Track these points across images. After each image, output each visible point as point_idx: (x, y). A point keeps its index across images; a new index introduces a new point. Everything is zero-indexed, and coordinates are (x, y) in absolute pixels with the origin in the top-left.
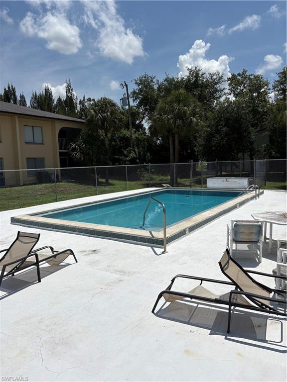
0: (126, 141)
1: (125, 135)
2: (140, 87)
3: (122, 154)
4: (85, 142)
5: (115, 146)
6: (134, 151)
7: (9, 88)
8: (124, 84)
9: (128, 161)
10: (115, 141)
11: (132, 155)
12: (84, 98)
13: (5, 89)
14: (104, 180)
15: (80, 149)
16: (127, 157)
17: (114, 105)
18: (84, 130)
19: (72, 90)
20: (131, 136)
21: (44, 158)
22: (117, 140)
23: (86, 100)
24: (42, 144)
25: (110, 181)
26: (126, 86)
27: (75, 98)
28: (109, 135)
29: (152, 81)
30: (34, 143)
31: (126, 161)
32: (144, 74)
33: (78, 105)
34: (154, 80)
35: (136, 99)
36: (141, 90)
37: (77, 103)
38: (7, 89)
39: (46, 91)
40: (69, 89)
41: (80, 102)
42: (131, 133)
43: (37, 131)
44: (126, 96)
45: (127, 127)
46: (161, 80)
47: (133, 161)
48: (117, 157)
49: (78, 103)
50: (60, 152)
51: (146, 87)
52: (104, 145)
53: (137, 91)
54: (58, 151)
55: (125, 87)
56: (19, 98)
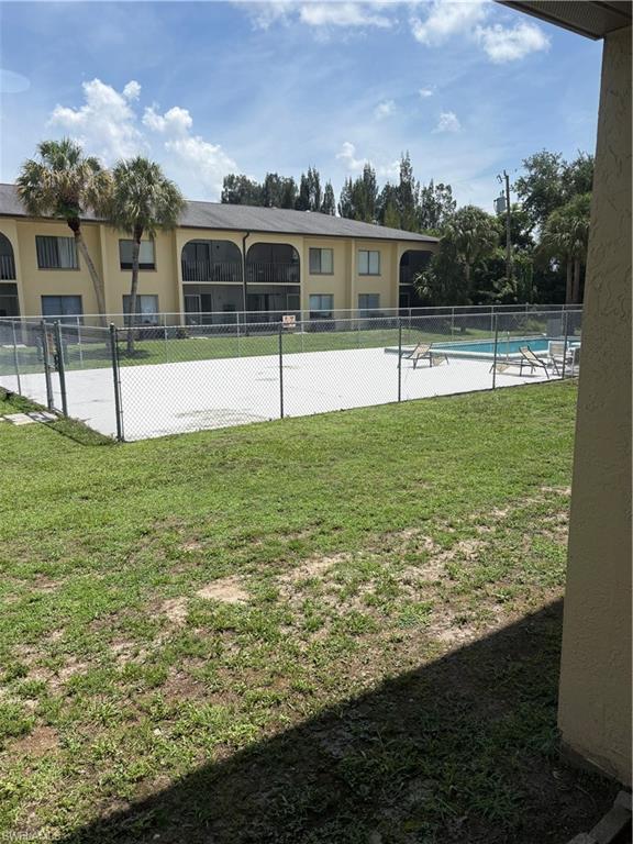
0: (499, 267)
1: (497, 256)
2: (533, 173)
3: (490, 287)
4: (435, 272)
5: (482, 274)
6: (511, 283)
7: (310, 174)
8: (503, 176)
9: (499, 299)
10: (481, 266)
11: (507, 289)
12: (432, 184)
13: (303, 176)
14: (459, 329)
15: (429, 282)
16: (498, 292)
17: (483, 216)
18: (437, 253)
19: (411, 170)
20: (508, 259)
21: (378, 295)
22: (485, 266)
23: (435, 189)
24: (378, 275)
25: (467, 330)
26: (507, 177)
27: (415, 184)
28: (472, 259)
29: (554, 162)
30: (368, 274)
31: (496, 299)
32: (540, 151)
33: (419, 198)
34: (559, 161)
35: (523, 193)
36: (533, 179)
37: (417, 195)
38: (307, 177)
39: (365, 174)
40: (406, 169)
41: (424, 192)
42: (509, 253)
43: (374, 256)
44: (505, 195)
45: (503, 243)
46: (570, 162)
47: (508, 299)
48: (481, 292)
49: (420, 193)
50: (400, 287)
51: (544, 172)
52: (462, 274)
53: (526, 180)
54: (398, 284)
55: (504, 181)
56: (323, 191)
